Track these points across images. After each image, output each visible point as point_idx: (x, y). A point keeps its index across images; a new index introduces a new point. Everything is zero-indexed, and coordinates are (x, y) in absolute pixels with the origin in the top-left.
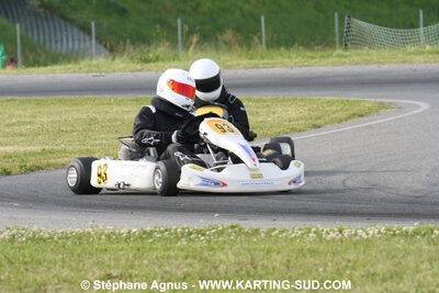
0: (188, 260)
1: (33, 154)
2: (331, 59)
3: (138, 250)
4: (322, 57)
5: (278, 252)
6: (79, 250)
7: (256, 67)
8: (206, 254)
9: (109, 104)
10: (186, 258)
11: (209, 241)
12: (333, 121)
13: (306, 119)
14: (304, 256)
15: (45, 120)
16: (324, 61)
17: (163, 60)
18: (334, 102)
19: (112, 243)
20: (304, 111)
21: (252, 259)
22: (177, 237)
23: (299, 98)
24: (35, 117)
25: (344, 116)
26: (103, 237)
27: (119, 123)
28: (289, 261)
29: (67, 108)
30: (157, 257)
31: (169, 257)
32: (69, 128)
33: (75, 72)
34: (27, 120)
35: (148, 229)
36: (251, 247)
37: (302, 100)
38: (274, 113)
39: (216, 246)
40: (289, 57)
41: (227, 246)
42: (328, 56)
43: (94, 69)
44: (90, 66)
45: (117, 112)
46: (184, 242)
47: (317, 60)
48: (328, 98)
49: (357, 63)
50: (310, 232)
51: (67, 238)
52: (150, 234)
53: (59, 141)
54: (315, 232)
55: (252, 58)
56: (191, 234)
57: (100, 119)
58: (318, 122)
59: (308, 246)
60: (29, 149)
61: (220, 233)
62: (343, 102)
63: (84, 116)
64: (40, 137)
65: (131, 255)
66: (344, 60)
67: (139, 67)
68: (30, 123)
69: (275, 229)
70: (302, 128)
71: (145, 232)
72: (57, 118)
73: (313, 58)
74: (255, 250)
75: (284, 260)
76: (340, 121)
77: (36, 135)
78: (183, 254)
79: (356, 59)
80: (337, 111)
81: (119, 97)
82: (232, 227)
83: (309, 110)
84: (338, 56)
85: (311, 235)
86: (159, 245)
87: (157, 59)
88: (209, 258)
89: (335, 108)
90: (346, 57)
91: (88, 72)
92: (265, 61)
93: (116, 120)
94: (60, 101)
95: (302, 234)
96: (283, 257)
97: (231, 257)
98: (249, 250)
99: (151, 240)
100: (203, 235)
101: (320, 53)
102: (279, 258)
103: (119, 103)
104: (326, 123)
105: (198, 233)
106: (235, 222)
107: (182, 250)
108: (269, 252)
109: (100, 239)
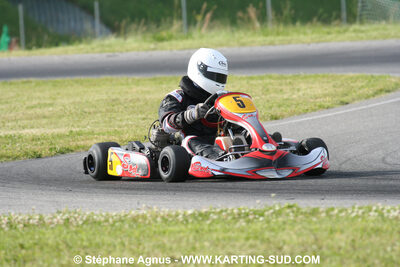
0: (251, 242)
1: (60, 136)
2: (348, 35)
3: (197, 231)
4: (339, 32)
5: (342, 232)
6: (137, 233)
7: (272, 44)
8: (267, 234)
9: (128, 84)
10: (247, 239)
11: (268, 222)
12: (359, 98)
13: (333, 96)
14: (369, 235)
15: (66, 101)
16: (341, 37)
17: (176, 39)
18: (358, 78)
19: (169, 225)
20: (329, 88)
21: (316, 240)
22: (234, 218)
23: (321, 74)
24: (54, 99)
25: (371, 92)
26: (159, 219)
27: (142, 103)
28: (353, 241)
29: (86, 89)
30: (218, 239)
31: (230, 239)
32: (92, 110)
33: (87, 52)
34: (48, 102)
35: (204, 210)
36: (313, 227)
37: (324, 77)
38: (299, 90)
39: (276, 227)
40: (305, 34)
41: (287, 227)
42: (345, 31)
43: (107, 49)
44: (103, 46)
45: (137, 92)
46: (242, 223)
47: (333, 35)
48: (351, 74)
49: (375, 38)
50: (370, 210)
51: (122, 221)
52: (205, 216)
53: (84, 122)
54: (376, 211)
55: (267, 35)
56: (247, 215)
57: (122, 99)
58: (345, 99)
59: (372, 225)
60: (56, 131)
61: (278, 214)
62: (366, 78)
63: (105, 97)
64: (65, 119)
65: (191, 238)
66: (361, 35)
67: (152, 46)
68: (51, 105)
69: (333, 209)
70: (329, 104)
71: (201, 215)
72: (78, 99)
73: (329, 33)
74: (317, 229)
75: (349, 241)
76: (368, 97)
77: (60, 117)
78: (244, 235)
79: (375, 34)
80: (362, 87)
81: (136, 77)
82: (289, 207)
83: (334, 86)
84: (355, 31)
85: (372, 213)
86: (218, 227)
87: (170, 38)
88: (272, 239)
89: (360, 85)
90: (362, 32)
91: (101, 52)
92: (281, 38)
93: (138, 100)
94: (77, 82)
95: (363, 213)
96: (348, 237)
97: (294, 237)
98: (311, 231)
99: (208, 222)
100: (262, 215)
101: (337, 29)
102: (343, 237)
103: (137, 83)
104: (354, 100)
105: (255, 213)
106: (291, 202)
107: (242, 231)
108: (332, 231)
109: (156, 222)
